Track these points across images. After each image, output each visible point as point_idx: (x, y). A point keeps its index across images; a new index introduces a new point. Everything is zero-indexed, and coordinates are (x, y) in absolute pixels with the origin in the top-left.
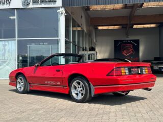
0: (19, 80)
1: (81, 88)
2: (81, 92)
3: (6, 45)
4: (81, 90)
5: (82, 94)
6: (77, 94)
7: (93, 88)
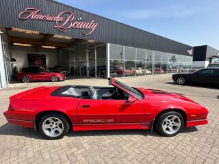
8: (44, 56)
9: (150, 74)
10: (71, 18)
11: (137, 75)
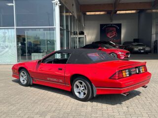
0: (22, 74)
1: (83, 87)
2: (83, 91)
3: (6, 33)
4: (83, 90)
5: (84, 94)
6: (79, 93)
7: (95, 89)
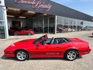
8: (20, 22)
9: (75, 31)
10: (39, 3)
11: (69, 32)
